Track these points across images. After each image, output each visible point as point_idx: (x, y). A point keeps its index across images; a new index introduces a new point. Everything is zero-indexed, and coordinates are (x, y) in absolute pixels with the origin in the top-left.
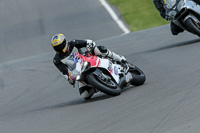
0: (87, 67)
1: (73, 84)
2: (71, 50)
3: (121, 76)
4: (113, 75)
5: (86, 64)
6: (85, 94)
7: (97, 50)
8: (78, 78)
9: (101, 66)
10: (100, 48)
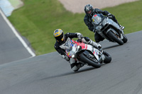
0: (79, 49)
1: (69, 60)
2: (66, 39)
3: (99, 56)
4: (95, 55)
5: (79, 47)
6: (75, 68)
7: (83, 40)
8: (73, 56)
9: (88, 49)
10: (85, 38)
